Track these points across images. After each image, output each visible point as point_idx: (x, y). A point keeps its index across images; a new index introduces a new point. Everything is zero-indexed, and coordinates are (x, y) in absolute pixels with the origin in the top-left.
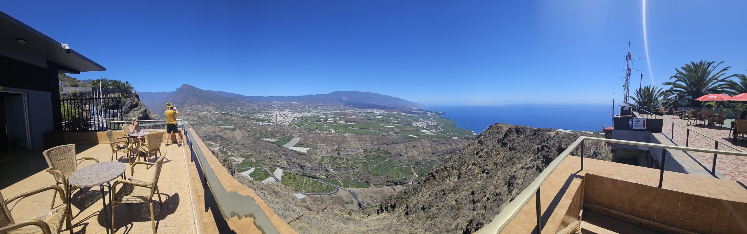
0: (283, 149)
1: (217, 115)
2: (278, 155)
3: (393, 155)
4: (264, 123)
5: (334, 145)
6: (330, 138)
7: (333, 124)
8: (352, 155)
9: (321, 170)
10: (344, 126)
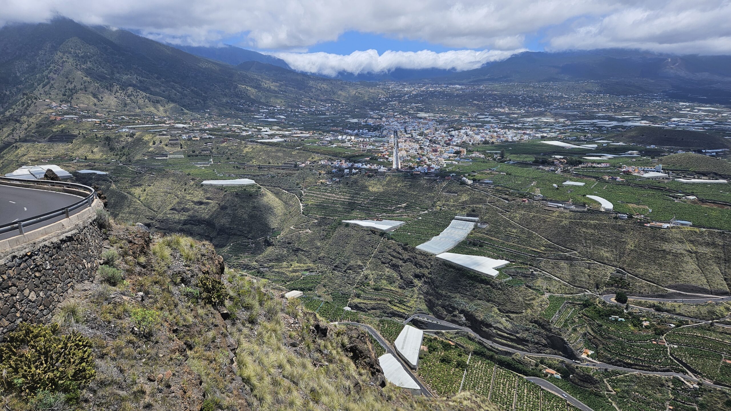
0: (419, 257)
1: (184, 137)
2: (401, 278)
4: (356, 165)
5: (602, 261)
6: (590, 231)
7: (607, 178)
8: (679, 314)
9: (545, 346)
10: (659, 189)
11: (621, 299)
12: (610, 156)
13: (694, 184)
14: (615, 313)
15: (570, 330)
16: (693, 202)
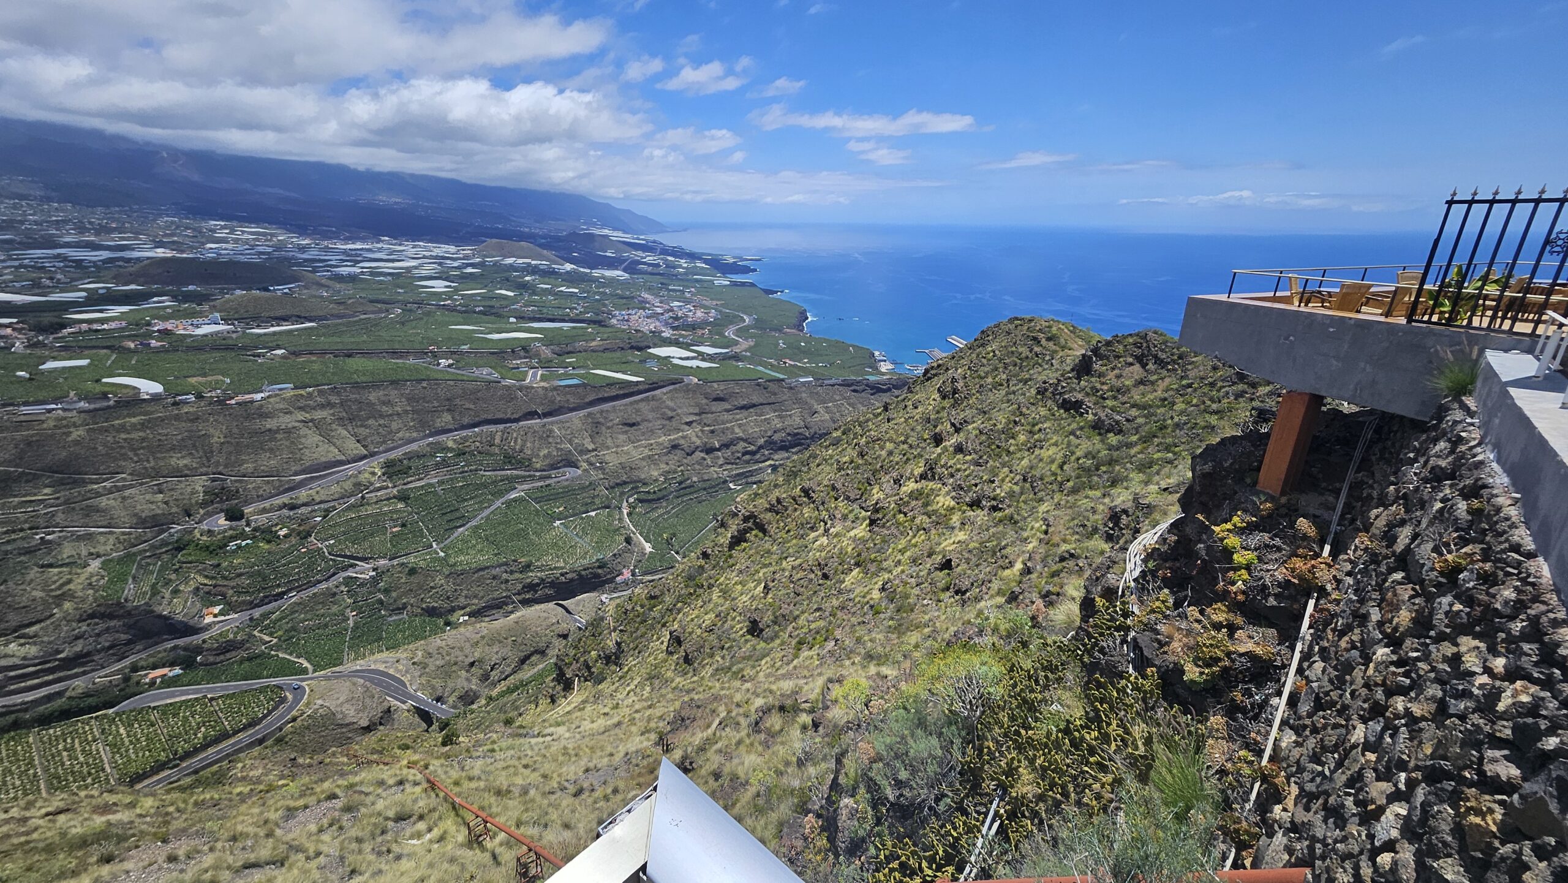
3: (538, 466)
5: (178, 473)
6: (135, 435)
7: (132, 345)
8: (321, 502)
9: (129, 642)
10: (228, 348)
11: (234, 515)
12: (125, 309)
13: (274, 333)
14: (233, 538)
15: (167, 595)
16: (283, 357)
